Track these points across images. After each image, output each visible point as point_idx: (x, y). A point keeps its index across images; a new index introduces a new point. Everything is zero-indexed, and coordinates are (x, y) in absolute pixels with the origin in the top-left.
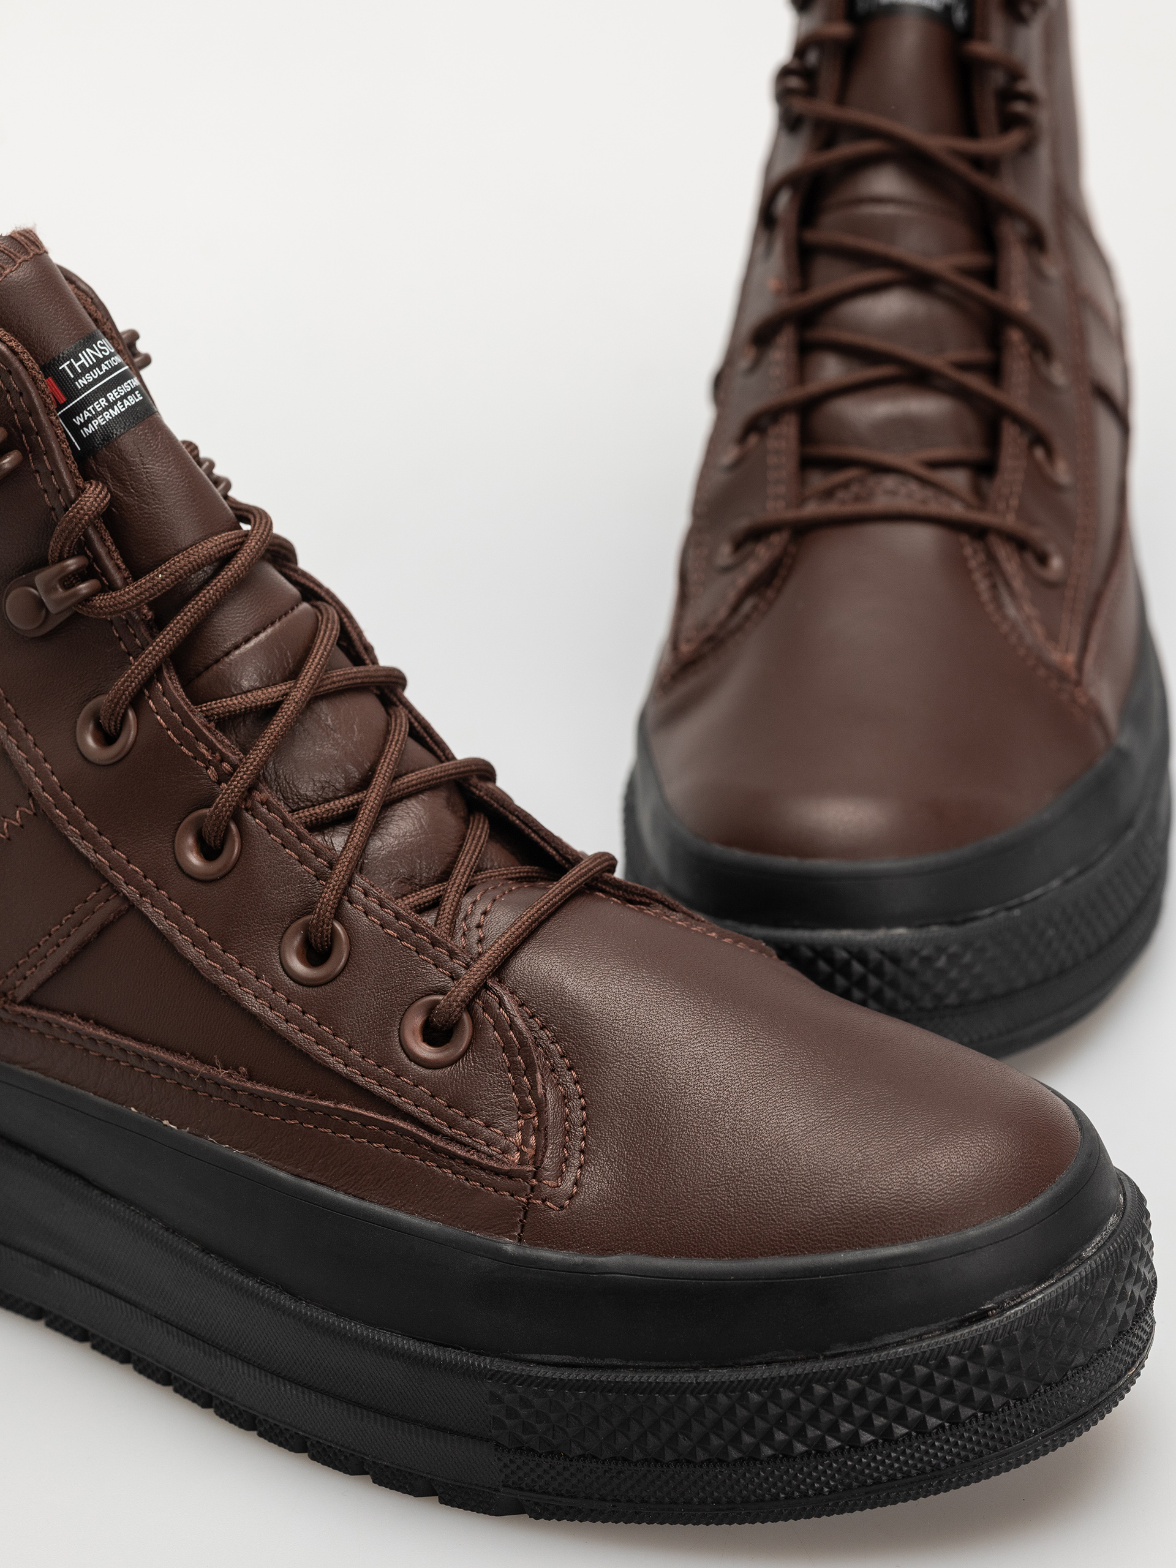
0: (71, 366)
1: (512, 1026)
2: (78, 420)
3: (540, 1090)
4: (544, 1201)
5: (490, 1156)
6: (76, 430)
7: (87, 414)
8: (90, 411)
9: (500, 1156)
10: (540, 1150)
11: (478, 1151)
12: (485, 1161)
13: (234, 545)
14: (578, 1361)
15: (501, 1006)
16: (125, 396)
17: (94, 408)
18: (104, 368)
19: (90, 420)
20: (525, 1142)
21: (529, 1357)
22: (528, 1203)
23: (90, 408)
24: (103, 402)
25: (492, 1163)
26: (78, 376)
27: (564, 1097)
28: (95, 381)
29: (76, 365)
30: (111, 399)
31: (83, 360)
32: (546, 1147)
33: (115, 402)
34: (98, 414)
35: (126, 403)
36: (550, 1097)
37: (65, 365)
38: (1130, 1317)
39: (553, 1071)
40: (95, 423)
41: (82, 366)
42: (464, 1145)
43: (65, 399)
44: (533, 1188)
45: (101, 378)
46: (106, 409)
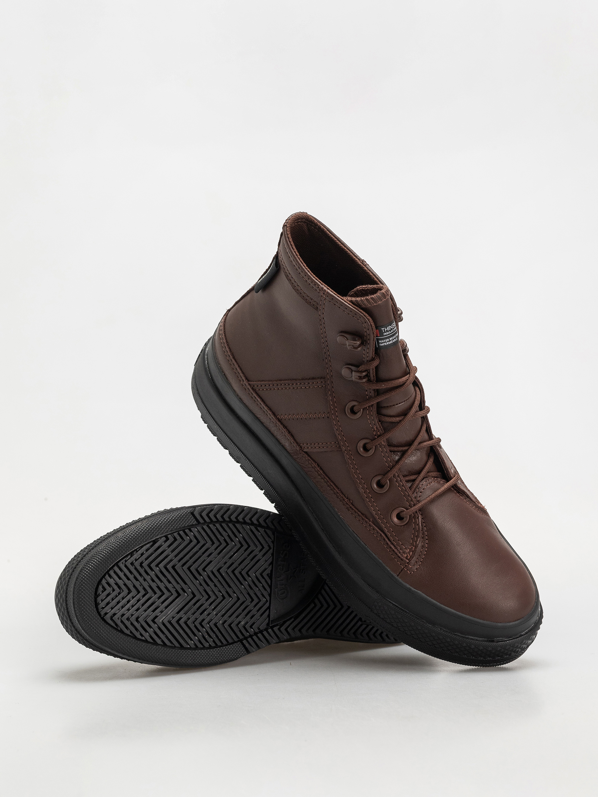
0: (384, 329)
1: (418, 525)
2: (380, 341)
3: (418, 543)
4: (407, 570)
5: (400, 553)
6: (378, 343)
7: (383, 341)
8: (384, 341)
9: (402, 554)
10: (412, 557)
11: (397, 550)
12: (398, 553)
13: (406, 380)
14: (399, 606)
15: (417, 518)
16: (393, 339)
17: (385, 341)
18: (392, 331)
19: (383, 343)
20: (409, 553)
21: (388, 600)
22: (403, 568)
23: (384, 340)
24: (388, 340)
25: (399, 555)
26: (385, 332)
27: (423, 546)
28: (389, 334)
29: (386, 330)
30: (390, 339)
31: (388, 329)
32: (413, 557)
33: (391, 340)
34: (386, 342)
35: (393, 341)
36: (420, 545)
37: (383, 329)
38: (526, 647)
39: (423, 538)
40: (384, 344)
41: (387, 330)
42: (395, 546)
43: (379, 336)
44: (406, 566)
45: (390, 334)
46: (388, 342)
